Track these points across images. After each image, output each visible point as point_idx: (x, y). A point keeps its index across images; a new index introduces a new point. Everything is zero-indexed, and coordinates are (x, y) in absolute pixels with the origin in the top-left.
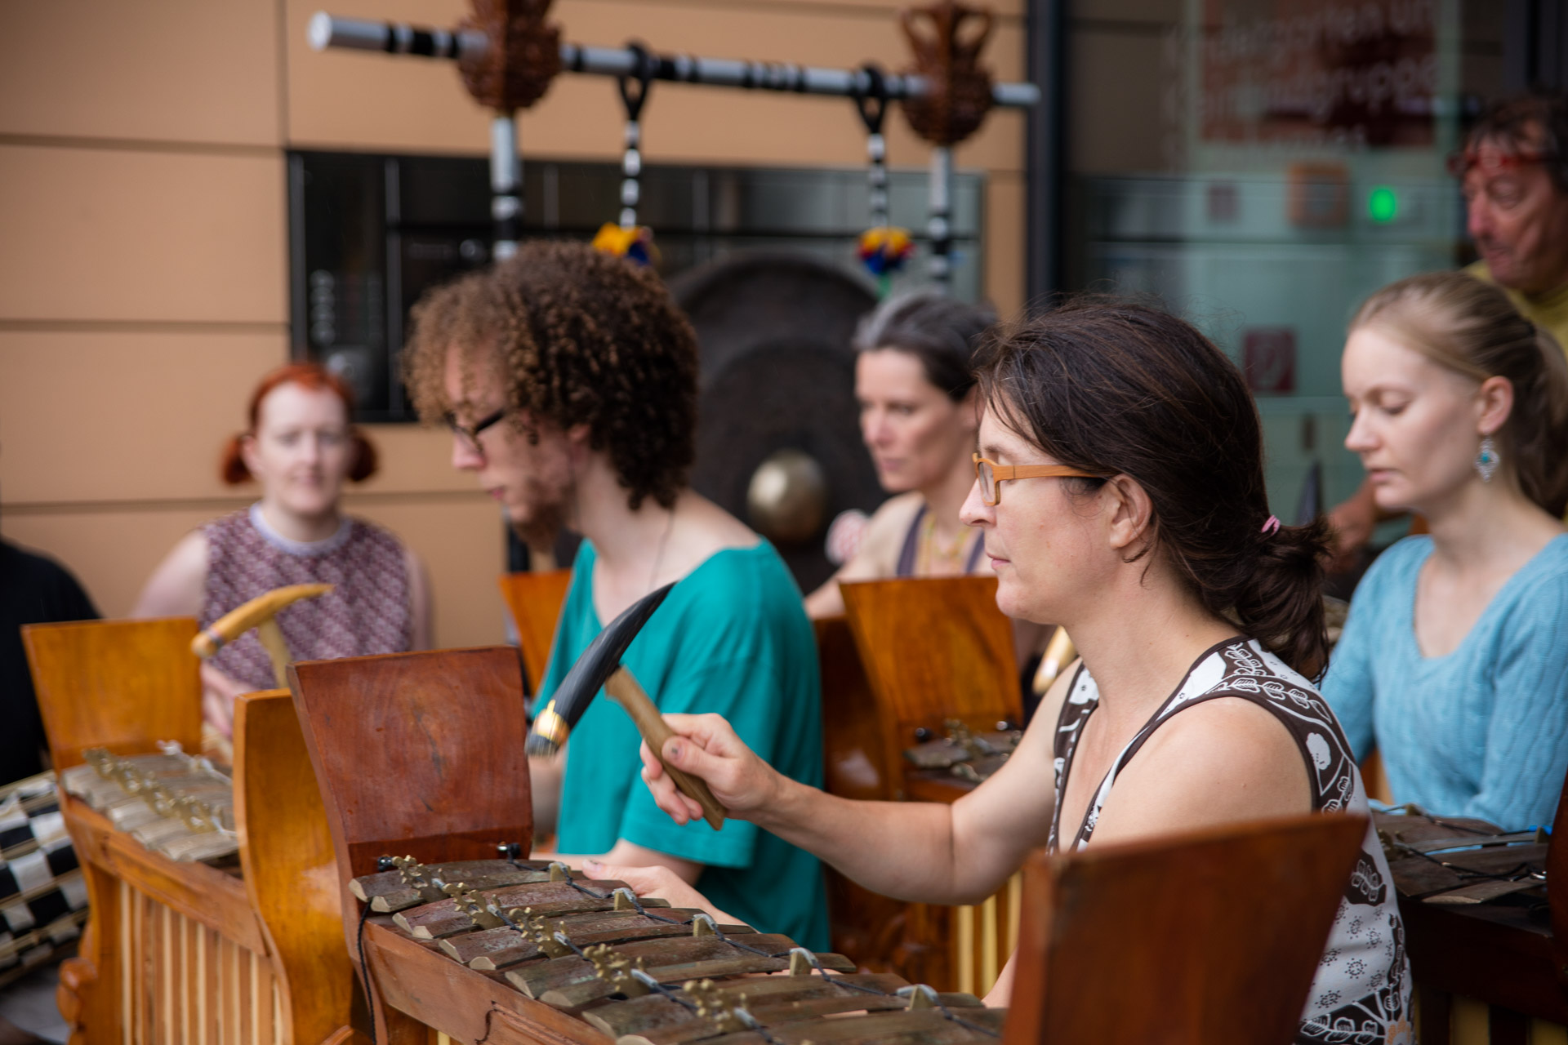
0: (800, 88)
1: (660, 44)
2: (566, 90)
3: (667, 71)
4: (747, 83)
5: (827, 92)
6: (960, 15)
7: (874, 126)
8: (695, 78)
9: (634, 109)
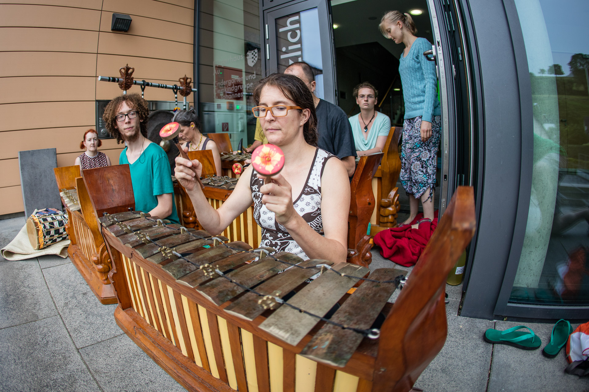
0: (166, 87)
1: (147, 81)
2: (133, 86)
3: (148, 85)
4: (159, 86)
5: (169, 88)
6: (187, 78)
7: (176, 93)
8: (152, 86)
9: (143, 90)
